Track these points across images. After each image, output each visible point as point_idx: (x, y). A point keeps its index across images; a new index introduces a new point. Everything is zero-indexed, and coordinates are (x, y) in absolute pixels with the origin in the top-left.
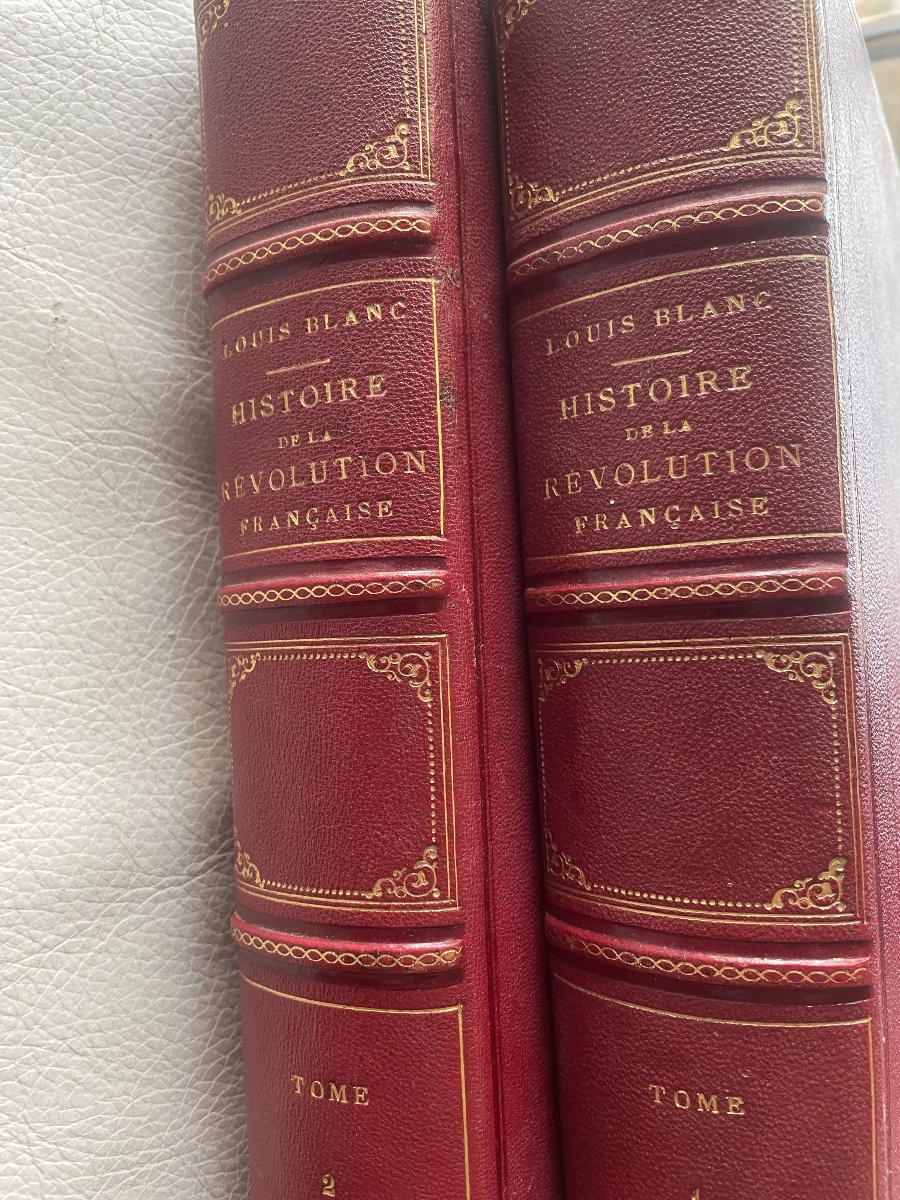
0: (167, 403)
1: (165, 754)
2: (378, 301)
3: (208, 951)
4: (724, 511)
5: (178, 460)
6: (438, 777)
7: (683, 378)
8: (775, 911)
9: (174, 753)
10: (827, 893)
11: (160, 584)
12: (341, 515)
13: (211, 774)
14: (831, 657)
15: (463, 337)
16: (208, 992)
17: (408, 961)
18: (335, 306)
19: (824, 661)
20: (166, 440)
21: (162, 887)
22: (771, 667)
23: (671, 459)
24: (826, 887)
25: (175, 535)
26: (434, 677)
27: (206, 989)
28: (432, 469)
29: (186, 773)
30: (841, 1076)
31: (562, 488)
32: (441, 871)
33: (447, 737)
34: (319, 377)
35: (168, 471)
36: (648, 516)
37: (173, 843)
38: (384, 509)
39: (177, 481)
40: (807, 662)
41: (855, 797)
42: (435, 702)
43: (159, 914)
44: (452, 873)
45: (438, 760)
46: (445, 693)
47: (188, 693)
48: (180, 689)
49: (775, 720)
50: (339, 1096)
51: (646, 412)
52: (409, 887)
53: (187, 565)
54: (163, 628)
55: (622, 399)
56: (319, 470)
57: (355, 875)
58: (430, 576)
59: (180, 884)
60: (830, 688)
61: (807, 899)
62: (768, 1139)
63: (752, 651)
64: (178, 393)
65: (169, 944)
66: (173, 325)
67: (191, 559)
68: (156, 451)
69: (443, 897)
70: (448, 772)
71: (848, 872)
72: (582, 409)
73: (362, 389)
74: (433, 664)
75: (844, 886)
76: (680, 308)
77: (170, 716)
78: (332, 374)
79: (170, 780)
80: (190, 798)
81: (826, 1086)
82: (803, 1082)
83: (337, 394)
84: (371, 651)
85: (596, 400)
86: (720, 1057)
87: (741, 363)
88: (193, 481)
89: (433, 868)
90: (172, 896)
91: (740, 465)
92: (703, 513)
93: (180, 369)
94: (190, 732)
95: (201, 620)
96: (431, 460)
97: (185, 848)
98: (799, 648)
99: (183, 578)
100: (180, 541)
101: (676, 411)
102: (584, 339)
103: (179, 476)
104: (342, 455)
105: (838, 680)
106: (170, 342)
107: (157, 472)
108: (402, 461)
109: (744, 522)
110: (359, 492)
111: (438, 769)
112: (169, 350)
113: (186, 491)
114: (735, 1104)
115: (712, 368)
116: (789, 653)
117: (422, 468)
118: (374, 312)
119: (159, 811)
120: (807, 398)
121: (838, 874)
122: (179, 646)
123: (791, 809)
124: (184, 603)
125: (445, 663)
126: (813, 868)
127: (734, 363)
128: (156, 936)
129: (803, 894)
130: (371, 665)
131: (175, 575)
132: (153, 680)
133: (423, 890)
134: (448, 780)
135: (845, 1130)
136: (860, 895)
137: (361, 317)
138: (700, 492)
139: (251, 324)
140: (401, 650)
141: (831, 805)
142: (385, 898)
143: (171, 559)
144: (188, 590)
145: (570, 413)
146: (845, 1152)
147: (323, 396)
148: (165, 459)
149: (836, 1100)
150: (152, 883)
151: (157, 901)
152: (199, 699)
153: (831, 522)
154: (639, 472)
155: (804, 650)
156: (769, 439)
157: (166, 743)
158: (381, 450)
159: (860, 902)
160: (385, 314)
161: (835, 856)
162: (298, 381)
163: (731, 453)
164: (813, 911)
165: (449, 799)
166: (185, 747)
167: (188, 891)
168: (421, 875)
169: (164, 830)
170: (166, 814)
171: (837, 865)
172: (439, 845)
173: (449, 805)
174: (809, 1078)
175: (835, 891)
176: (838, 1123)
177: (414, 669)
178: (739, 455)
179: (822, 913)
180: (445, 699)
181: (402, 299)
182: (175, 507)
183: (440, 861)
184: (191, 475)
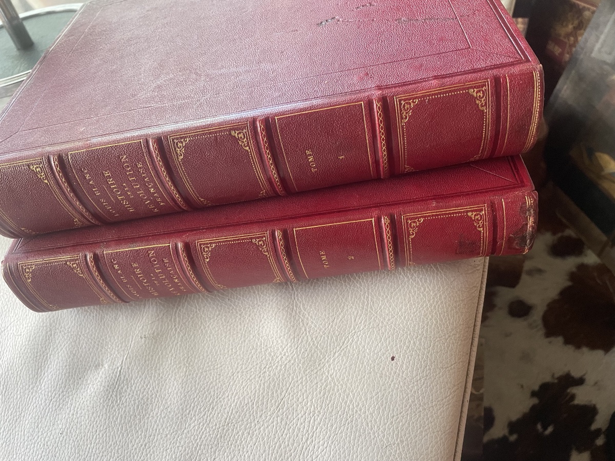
0: (163, 306)
1: (260, 300)
2: (113, 266)
3: (315, 283)
4: (143, 173)
5: (180, 302)
6: (234, 240)
7: (112, 187)
8: (249, 148)
9: (260, 297)
10: (241, 135)
11: (214, 304)
12: (171, 270)
13: (266, 286)
14: (175, 141)
15: (119, 241)
16: (326, 282)
17: (282, 245)
18: (118, 276)
19: (177, 143)
20: (174, 306)
21: (295, 298)
22: (182, 157)
23: (134, 187)
24: (240, 136)
25: (200, 300)
26: (207, 244)
27: (326, 283)
28: (153, 249)
29: (265, 293)
30: (292, 125)
31: (154, 208)
32: (258, 238)
33: (223, 239)
34: (137, 278)
35: (183, 304)
36: (152, 190)
37: (283, 296)
38: (166, 261)
39: (185, 301)
40: (179, 148)
41: (213, 129)
42: (214, 243)
43: (302, 299)
44: (259, 234)
45: (229, 241)
46: (211, 240)
47: (244, 294)
48: (243, 296)
49: (196, 154)
50: (324, 258)
51: (124, 193)
52: (263, 246)
53: (209, 297)
54: (226, 302)
55: (123, 200)
56: (161, 276)
57: (264, 259)
58: (180, 245)
59: (295, 293)
60: (184, 140)
61: (244, 140)
62: (316, 142)
63: (179, 162)
64: (160, 303)
65: (311, 295)
66: (142, 306)
67: (207, 296)
68: (177, 308)
69: (265, 236)
70: (232, 238)
71: (235, 130)
72: (129, 207)
73: (137, 268)
74: (204, 244)
75: (238, 130)
76: (94, 190)
77: (250, 299)
78: (136, 275)
79: (267, 297)
80: (272, 292)
81: (296, 129)
82: (296, 136)
83: (140, 274)
84: (204, 261)
85: (126, 204)
86: (296, 158)
87: (103, 173)
88: (185, 297)
89: (258, 240)
90: (297, 295)
91: (130, 171)
92: (146, 178)
93: (154, 303)
94: (254, 293)
95: (224, 291)
96: (149, 249)
97: (285, 292)
98: (175, 151)
99: (212, 298)
100: (202, 299)
101: (121, 187)
102: (111, 209)
103: (184, 301)
104: (155, 271)
105: (182, 138)
106: (147, 307)
107: (183, 307)
108: (152, 257)
109: (145, 168)
110: (163, 267)
111: (231, 241)
112: (149, 307)
113: (188, 299)
114: (308, 152)
115: (106, 180)
116: (177, 153)
117: (153, 252)
118: (116, 267)
119: (274, 301)
120: (107, 156)
121: (235, 133)
122: (231, 297)
123: (220, 148)
124: (219, 296)
125: (203, 241)
126: (236, 140)
127: (103, 175)
128: (307, 299)
129: (243, 142)
130: (208, 260)
131: (211, 300)
132: (240, 304)
133: (264, 242)
134: (234, 237)
135: (308, 122)
136: (240, 125)
137: (119, 270)
138: (140, 180)
139: (129, 292)
140: (202, 253)
141: (216, 137)
142: (268, 252)
143: (207, 301)
144: (215, 296)
145: (132, 209)
146: (315, 121)
147: (141, 277)
148: (179, 306)
149: (299, 126)
150: (293, 301)
151: (298, 299)
152: (246, 291)
153: (139, 145)
154: (141, 193)
155: (175, 149)
156: (121, 164)
157: (257, 299)
158: (151, 262)
159: (242, 124)
160: (116, 264)
161: (230, 134)
162: (141, 282)
163: (128, 173)
164: (247, 139)
165: (239, 237)
166: (258, 294)
167: (297, 290)
168: (260, 243)
169: (279, 298)
170: (275, 298)
171: (233, 133)
172: (251, 239)
173: (241, 237)
174: (294, 134)
175: (240, 133)
176: (306, 124)
177: (206, 249)
178: (128, 171)
179: (247, 136)
180: (213, 240)
181: (111, 260)
182: (193, 301)
183: (256, 238)
184: (184, 297)
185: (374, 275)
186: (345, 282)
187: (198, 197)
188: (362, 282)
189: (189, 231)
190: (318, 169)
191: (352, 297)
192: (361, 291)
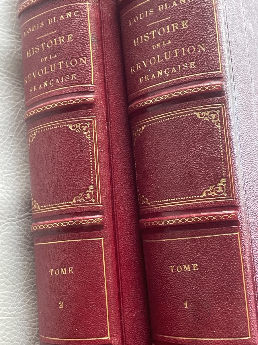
0: (8, 56)
1: (9, 176)
2: (70, 11)
3: (25, 247)
4: (182, 67)
5: (12, 76)
6: (93, 163)
7: (168, 26)
8: (204, 197)
9: (12, 176)
10: (220, 190)
11: (7, 119)
12: (60, 80)
13: (26, 185)
14: (218, 112)
15: (100, 22)
16: (25, 261)
17: (84, 222)
18: (57, 14)
19: (216, 113)
20: (8, 69)
21: (8, 221)
22: (198, 117)
23: (166, 53)
24: (220, 188)
25: (12, 102)
26: (91, 130)
27: (25, 260)
28: (89, 63)
29: (17, 183)
30: (229, 252)
31: (136, 69)
32: (95, 193)
33: (96, 150)
34: (52, 37)
35: (9, 80)
36: (160, 73)
37: (12, 206)
38: (73, 77)
39: (12, 83)
40: (210, 114)
41: (229, 157)
42: (92, 139)
43: (7, 230)
44: (99, 194)
45: (93, 157)
46: (95, 135)
47: (17, 157)
48: (14, 155)
49: (201, 134)
50: (64, 271)
51: (158, 39)
52: (84, 198)
53: (16, 113)
54: (8, 134)
55: (151, 36)
56: (53, 67)
57: (67, 197)
58: (90, 97)
59: (15, 221)
60: (218, 122)
61: (214, 193)
62: (207, 277)
63: (193, 112)
64: (12, 53)
65: (11, 241)
66: (10, 30)
67: (18, 110)
68: (5, 73)
69: (96, 201)
70: (97, 161)
71: (227, 183)
72: (140, 41)
73: (66, 39)
74: (91, 126)
75: (226, 187)
76: (166, 4)
77: (11, 164)
78: (57, 36)
79: (11, 185)
80: (18, 192)
81: (224, 256)
82: (216, 255)
83: (58, 42)
84: (70, 123)
85: (144, 38)
86: (190, 250)
87: (185, 20)
88: (18, 83)
89: (92, 192)
90: (12, 225)
91: (186, 52)
92: (176, 69)
93: (13, 45)
94: (18, 170)
95: (22, 132)
96: (88, 60)
97: (17, 209)
98: (207, 110)
99: (15, 117)
100: (13, 104)
101: (166, 37)
102: (139, 18)
103: (13, 82)
104: (60, 61)
105: (221, 119)
106: (9, 36)
107: (5, 80)
108: (79, 61)
109: (188, 70)
110: (66, 72)
111: (93, 160)
112: (8, 38)
113: (15, 87)
114: (195, 266)
115: (176, 22)
116: (204, 111)
117: (85, 63)
118: (69, 15)
119: (7, 195)
120: (206, 28)
121: (224, 183)
122: (14, 140)
123: (207, 163)
124: (15, 126)
125: (95, 125)
126: (215, 182)
127: (183, 20)
128: (6, 238)
129: (212, 191)
130: (71, 128)
131: (12, 116)
132: (4, 151)
133: (89, 199)
134: (97, 164)
135: (232, 271)
136: (232, 190)
137: (65, 17)
138: (174, 63)
139: (32, 23)
140: (80, 122)
141: (220, 160)
142: (77, 203)
143: (11, 110)
144: (17, 121)
145: (136, 43)
146: (232, 279)
147: (54, 43)
148: (8, 76)
149: (227, 260)
150: (5, 219)
151: (7, 225)
152: (21, 159)
153: (216, 68)
154: (157, 59)
155: (209, 110)
156: (195, 43)
157: (9, 173)
158: (72, 58)
159: (232, 193)
160: (72, 15)
161: (222, 177)
162: (46, 40)
163: (183, 49)
164: (216, 196)
165: (97, 169)
166: (16, 175)
167: (18, 224)
168: (88, 195)
169: (9, 202)
170: (9, 196)
171: (223, 180)
172: (94, 185)
173: (97, 172)
174: (218, 253)
175: (223, 189)
176: (229, 269)
177: (84, 128)
178: (186, 49)
179: (219, 196)
180: (95, 137)
181: (78, 10)
182: (11, 92)
183: (94, 189)
185: (30, 322)
186: (24, 285)
187: (146, 124)
188: (24, 307)
189: (107, 108)
190: (173, 274)
191: (5, 294)
192: (12, 306)
